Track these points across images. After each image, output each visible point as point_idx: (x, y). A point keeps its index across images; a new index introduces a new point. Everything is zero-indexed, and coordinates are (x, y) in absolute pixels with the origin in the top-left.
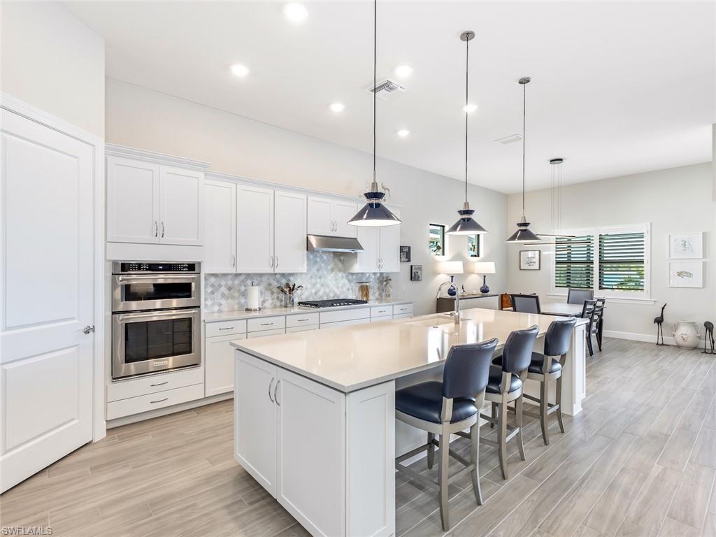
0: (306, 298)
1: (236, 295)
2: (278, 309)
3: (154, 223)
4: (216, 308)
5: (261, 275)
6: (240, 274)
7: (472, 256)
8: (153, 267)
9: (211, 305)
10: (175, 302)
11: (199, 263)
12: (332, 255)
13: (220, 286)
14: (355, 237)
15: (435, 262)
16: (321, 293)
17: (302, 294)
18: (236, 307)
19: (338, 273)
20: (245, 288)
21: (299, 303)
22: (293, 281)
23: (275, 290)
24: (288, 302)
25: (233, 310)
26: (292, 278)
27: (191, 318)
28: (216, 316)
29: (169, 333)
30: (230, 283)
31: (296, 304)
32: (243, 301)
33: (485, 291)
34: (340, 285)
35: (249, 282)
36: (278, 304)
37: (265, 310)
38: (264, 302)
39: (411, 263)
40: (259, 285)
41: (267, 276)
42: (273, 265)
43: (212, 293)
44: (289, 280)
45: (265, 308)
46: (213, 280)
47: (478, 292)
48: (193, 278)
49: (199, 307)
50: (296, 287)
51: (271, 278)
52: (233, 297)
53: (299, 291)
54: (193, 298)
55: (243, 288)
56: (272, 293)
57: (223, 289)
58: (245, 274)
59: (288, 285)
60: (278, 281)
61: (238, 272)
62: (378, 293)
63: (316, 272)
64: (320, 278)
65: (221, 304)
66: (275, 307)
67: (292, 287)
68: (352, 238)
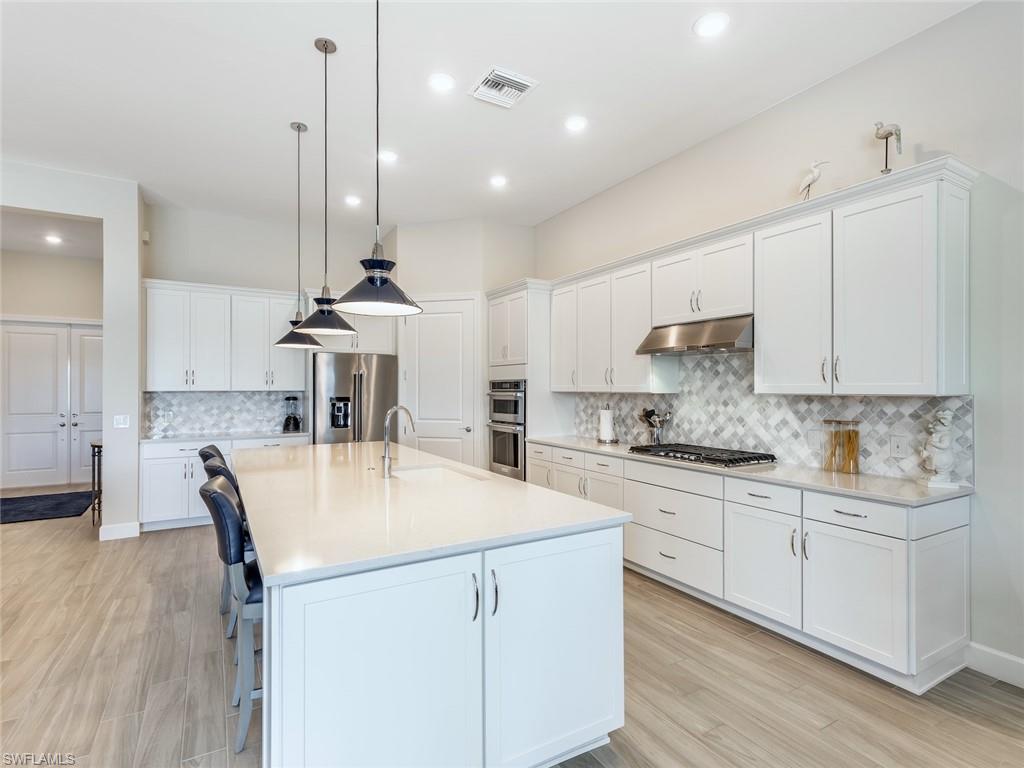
11: (525, 381)
14: (750, 312)
27: (518, 434)
49: (522, 425)
54: (519, 415)
63: (717, 393)
68: (728, 318)
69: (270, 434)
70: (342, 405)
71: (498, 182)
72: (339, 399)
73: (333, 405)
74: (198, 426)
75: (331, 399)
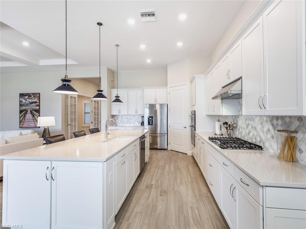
14: (241, 76)
69: (139, 126)
70: (151, 119)
71: (180, 44)
72: (150, 117)
73: (149, 119)
74: (123, 123)
75: (148, 117)
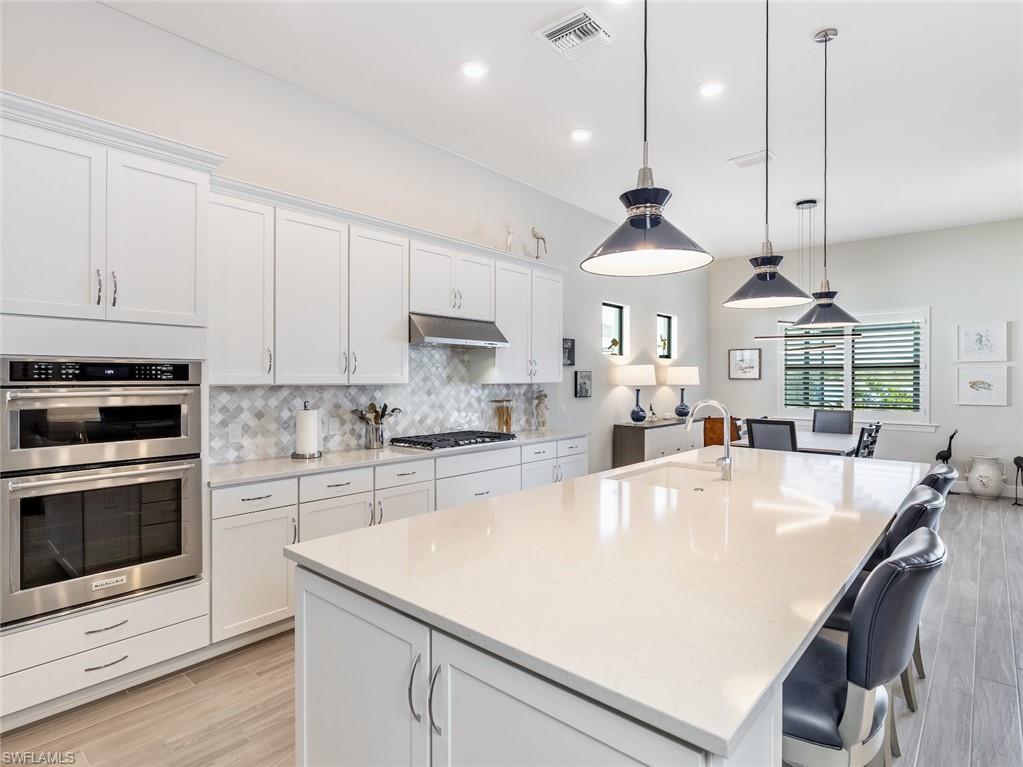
0: (405, 431)
1: (273, 426)
2: (353, 454)
3: (94, 274)
4: (232, 455)
5: (321, 388)
6: (280, 387)
7: (661, 357)
8: (89, 372)
9: (220, 449)
10: (143, 448)
11: (198, 364)
12: (449, 351)
13: (240, 410)
14: (492, 320)
15: (609, 367)
16: (429, 421)
17: (397, 423)
18: (272, 451)
19: (459, 384)
20: (289, 414)
21: (394, 441)
22: (381, 400)
23: (348, 417)
24: (373, 437)
25: (265, 459)
26: (378, 394)
27: (180, 480)
28: (232, 474)
29: (132, 514)
30: (259, 404)
31: (387, 443)
32: (286, 438)
33: (682, 413)
34: (463, 405)
35: (298, 402)
36: (353, 442)
37: (330, 456)
38: (326, 439)
39: (576, 368)
40: (318, 408)
41: (333, 391)
42: (347, 368)
43: (224, 424)
44: (373, 398)
45: (328, 452)
46: (224, 398)
47: (672, 414)
48: (185, 395)
49: (197, 456)
50: (389, 410)
51: (340, 394)
52: (265, 433)
53: (391, 420)
54: (183, 437)
55: (286, 414)
56: (343, 422)
57: (246, 417)
58: (289, 387)
59: (372, 407)
60: (353, 400)
61: (279, 382)
62: (524, 419)
63: (421, 384)
64: (429, 393)
65: (242, 447)
66: (348, 449)
67: (379, 410)
68: (487, 322)
